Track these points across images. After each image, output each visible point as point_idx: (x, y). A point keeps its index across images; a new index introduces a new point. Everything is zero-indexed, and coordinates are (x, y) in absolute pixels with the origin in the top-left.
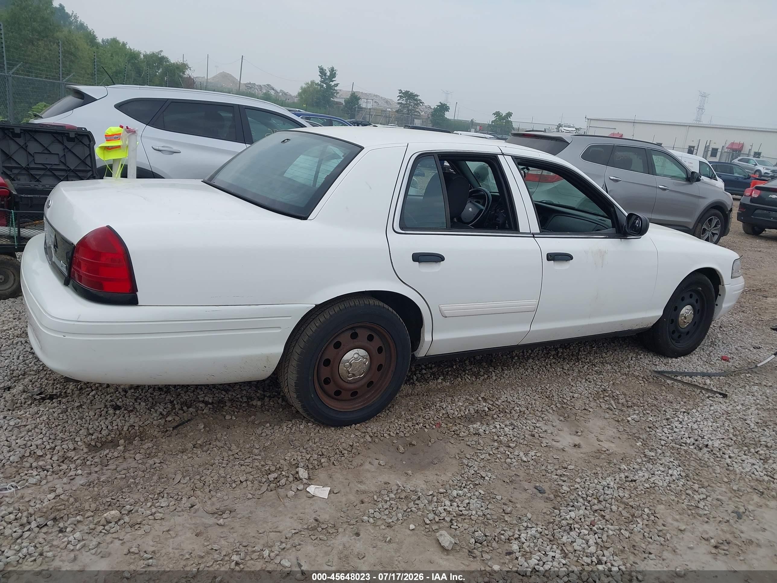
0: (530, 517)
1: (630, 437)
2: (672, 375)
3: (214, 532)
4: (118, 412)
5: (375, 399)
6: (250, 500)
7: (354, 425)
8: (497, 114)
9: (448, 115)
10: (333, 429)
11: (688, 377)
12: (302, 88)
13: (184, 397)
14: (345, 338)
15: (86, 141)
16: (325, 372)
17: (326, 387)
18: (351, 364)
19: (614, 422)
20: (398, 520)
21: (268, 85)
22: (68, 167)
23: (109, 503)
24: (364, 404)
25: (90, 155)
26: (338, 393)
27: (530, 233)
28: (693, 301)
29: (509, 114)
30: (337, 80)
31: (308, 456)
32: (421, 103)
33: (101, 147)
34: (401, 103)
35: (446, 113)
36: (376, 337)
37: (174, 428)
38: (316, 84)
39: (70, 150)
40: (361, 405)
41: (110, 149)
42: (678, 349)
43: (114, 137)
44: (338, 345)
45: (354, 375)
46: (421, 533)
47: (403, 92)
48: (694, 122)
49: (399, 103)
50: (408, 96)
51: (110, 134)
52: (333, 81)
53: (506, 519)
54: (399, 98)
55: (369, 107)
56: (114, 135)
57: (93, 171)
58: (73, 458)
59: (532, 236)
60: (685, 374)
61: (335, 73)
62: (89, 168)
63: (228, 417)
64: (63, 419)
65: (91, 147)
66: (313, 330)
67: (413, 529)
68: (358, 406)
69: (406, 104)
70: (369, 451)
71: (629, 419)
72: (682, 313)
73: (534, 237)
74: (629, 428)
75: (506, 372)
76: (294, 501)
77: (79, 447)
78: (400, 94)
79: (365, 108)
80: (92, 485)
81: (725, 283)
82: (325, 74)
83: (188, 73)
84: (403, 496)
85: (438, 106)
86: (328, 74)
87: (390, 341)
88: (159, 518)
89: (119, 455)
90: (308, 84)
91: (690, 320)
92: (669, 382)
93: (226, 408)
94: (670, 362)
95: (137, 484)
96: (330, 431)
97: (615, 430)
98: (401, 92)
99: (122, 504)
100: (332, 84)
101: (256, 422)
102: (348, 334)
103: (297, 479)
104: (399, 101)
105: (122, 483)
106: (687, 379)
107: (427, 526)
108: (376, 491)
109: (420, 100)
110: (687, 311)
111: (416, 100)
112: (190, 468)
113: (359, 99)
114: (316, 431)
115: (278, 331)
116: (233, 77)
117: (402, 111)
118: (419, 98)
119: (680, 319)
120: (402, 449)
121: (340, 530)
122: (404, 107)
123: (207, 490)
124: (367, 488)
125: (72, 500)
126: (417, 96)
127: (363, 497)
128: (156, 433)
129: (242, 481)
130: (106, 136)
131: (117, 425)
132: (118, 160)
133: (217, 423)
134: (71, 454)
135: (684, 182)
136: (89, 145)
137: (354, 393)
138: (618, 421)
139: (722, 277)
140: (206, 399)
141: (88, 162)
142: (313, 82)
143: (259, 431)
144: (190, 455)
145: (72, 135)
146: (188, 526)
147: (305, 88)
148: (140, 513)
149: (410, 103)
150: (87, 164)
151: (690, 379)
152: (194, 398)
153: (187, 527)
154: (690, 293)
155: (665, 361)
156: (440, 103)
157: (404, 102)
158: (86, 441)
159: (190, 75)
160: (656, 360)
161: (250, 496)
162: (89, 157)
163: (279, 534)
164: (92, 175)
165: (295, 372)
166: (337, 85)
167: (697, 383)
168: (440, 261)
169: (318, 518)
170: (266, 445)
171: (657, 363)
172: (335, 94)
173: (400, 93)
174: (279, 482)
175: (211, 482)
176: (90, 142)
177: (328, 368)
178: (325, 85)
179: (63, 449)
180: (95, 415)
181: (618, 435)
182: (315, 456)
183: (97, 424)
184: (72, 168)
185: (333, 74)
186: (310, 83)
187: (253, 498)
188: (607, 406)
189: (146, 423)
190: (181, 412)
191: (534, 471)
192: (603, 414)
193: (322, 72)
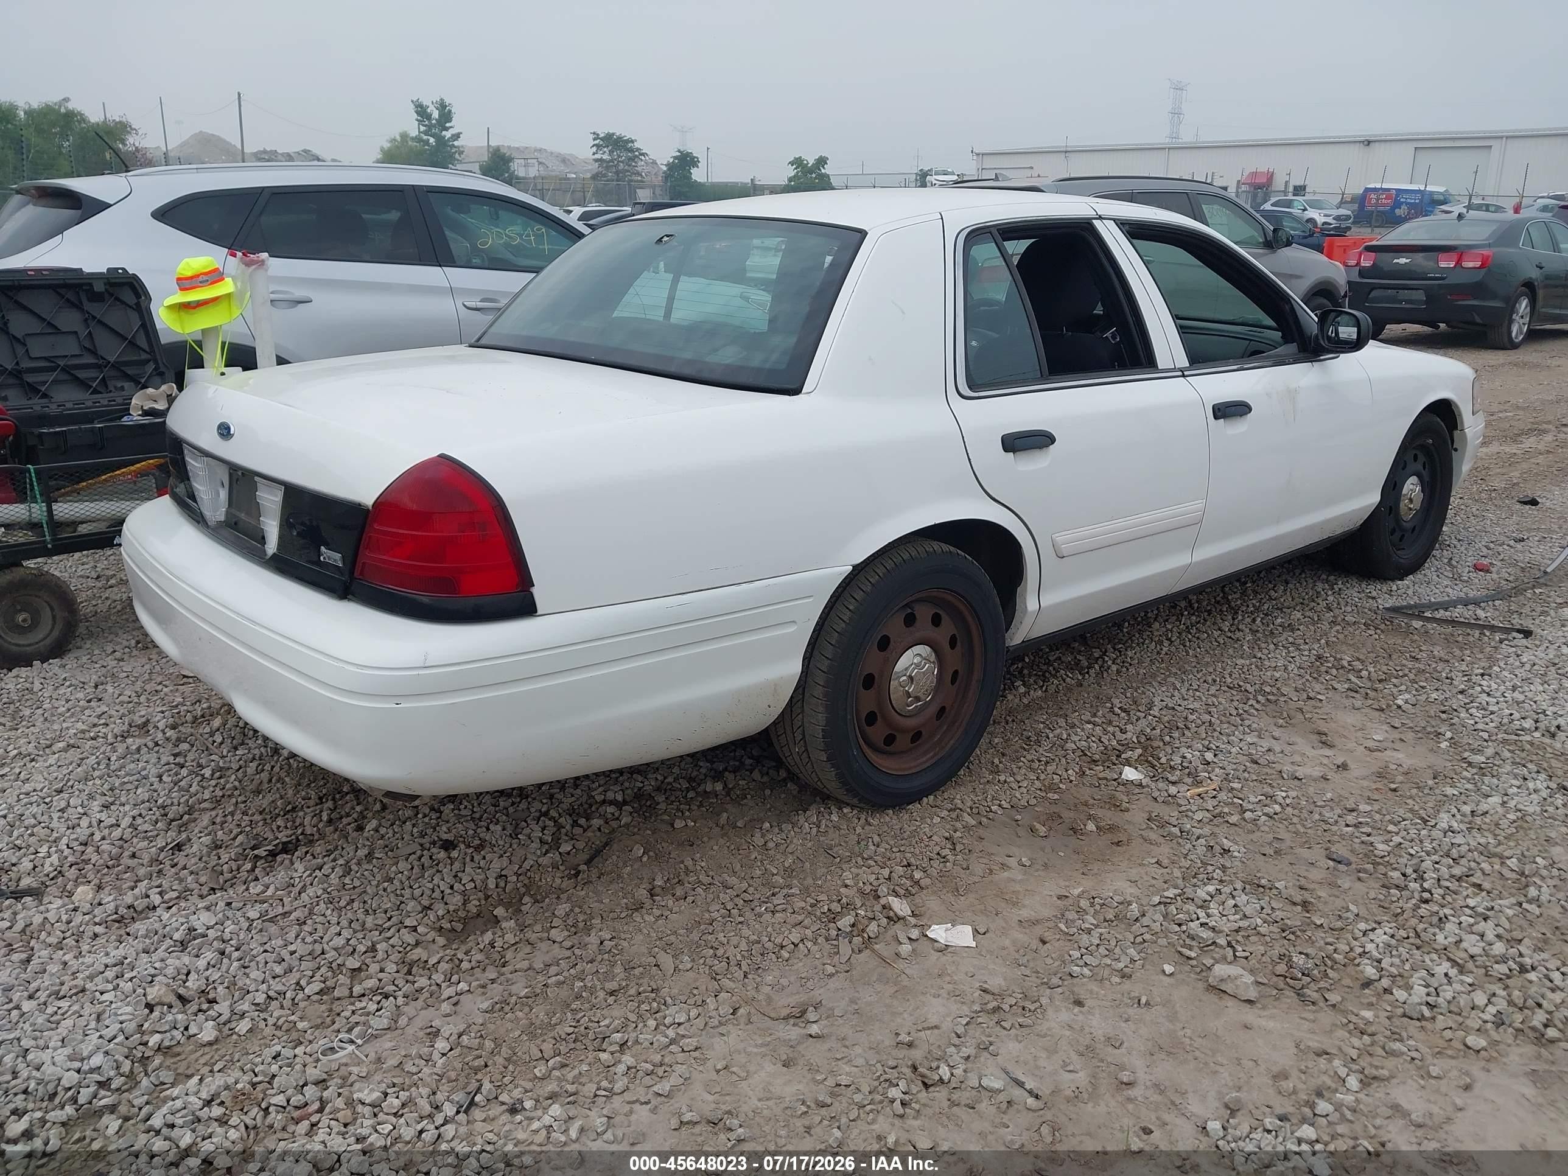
0: (1356, 911)
1: (1420, 735)
2: (1416, 611)
3: (815, 1053)
4: (454, 854)
5: (952, 742)
6: (834, 978)
7: (925, 799)
8: (798, 162)
9: (698, 175)
10: (891, 812)
11: (1442, 611)
12: (382, 149)
13: (564, 800)
14: (894, 627)
15: (129, 297)
16: (867, 701)
17: (869, 730)
18: (911, 678)
19: (1377, 713)
20: (1133, 961)
21: (305, 151)
22: (103, 358)
23: (573, 1036)
24: (935, 755)
25: (144, 326)
26: (890, 740)
27: (1174, 370)
28: (1419, 466)
29: (822, 161)
30: (457, 125)
31: (886, 872)
32: (643, 154)
33: (171, 307)
34: (600, 160)
35: (694, 171)
36: (945, 619)
37: (588, 862)
38: (413, 139)
39: (100, 322)
40: (932, 757)
41: (194, 308)
42: (1402, 561)
43: (200, 279)
44: (884, 644)
45: (918, 699)
46: (1189, 977)
47: (602, 135)
48: (1167, 140)
49: (596, 160)
50: (613, 142)
51: (189, 273)
52: (447, 129)
53: (1318, 923)
54: (594, 149)
55: (532, 175)
56: (198, 276)
57: (156, 362)
58: (426, 961)
59: (1180, 373)
60: (1436, 606)
61: (450, 111)
62: (144, 356)
63: (679, 824)
64: (354, 888)
65: (143, 307)
66: (845, 618)
67: (1172, 974)
68: (927, 761)
69: (612, 161)
70: (984, 843)
71: (1400, 702)
72: (1404, 491)
73: (1184, 376)
74: (1408, 718)
75: (1130, 653)
76: (917, 963)
77: (424, 939)
78: (597, 142)
79: (524, 178)
80: (507, 1008)
81: (1466, 425)
82: (429, 117)
83: (133, 141)
84: (1110, 916)
85: (675, 158)
86: (436, 114)
87: (969, 619)
88: (692, 1048)
89: (517, 939)
90: (395, 140)
91: (1416, 505)
92: (1417, 624)
93: (662, 806)
94: (1394, 588)
95: (592, 991)
96: (888, 819)
97: (1385, 727)
98: (596, 136)
99: (601, 1033)
100: (447, 134)
101: (739, 824)
102: (900, 619)
103: (895, 919)
104: (596, 156)
105: (564, 992)
106: (1441, 614)
107: (1194, 962)
108: (1056, 916)
109: (638, 149)
110: (1411, 487)
111: (631, 150)
112: (673, 938)
113: (511, 159)
114: (863, 821)
115: (792, 629)
116: (225, 141)
117: (605, 176)
118: (636, 145)
119: (1402, 505)
120: (1042, 830)
121: (1044, 1001)
122: (607, 168)
123: (739, 974)
124: (1033, 913)
125: (489, 1044)
126: (632, 142)
127: (1039, 930)
128: (558, 881)
129: (796, 942)
130: (179, 279)
131: (472, 880)
132: (214, 330)
133: (663, 840)
134: (418, 953)
135: (1261, 251)
136: (138, 304)
137: (917, 736)
138: (1382, 710)
139: (1460, 415)
140: (610, 795)
141: (142, 342)
142: (404, 136)
143: (758, 840)
144: (657, 912)
145: (99, 287)
146: (755, 1050)
147: (389, 150)
148: (646, 1044)
149: (619, 156)
150: (141, 349)
151: (1447, 613)
152: (585, 797)
153: (756, 1054)
154: (1415, 452)
155: (1385, 589)
156: (679, 151)
157: (606, 157)
158: (430, 923)
159: (137, 144)
160: (1373, 588)
161: (830, 969)
162: (142, 331)
163: (936, 1031)
164: (155, 369)
165: (821, 709)
166: (457, 136)
167: (1462, 620)
168: (1047, 446)
169: (985, 986)
170: (787, 865)
171: (1374, 594)
172: (457, 156)
173: (594, 139)
174: (863, 931)
175: (739, 958)
176: (138, 296)
177: (872, 692)
178: (432, 140)
179: (393, 947)
180: (412, 868)
181: (1396, 735)
182: (900, 870)
183: (430, 886)
184: (112, 359)
185: (446, 115)
186: (398, 138)
187: (837, 972)
188: (1346, 686)
189: (527, 865)
190: (578, 831)
191: (1304, 826)
192: (1348, 702)
193: (421, 111)
